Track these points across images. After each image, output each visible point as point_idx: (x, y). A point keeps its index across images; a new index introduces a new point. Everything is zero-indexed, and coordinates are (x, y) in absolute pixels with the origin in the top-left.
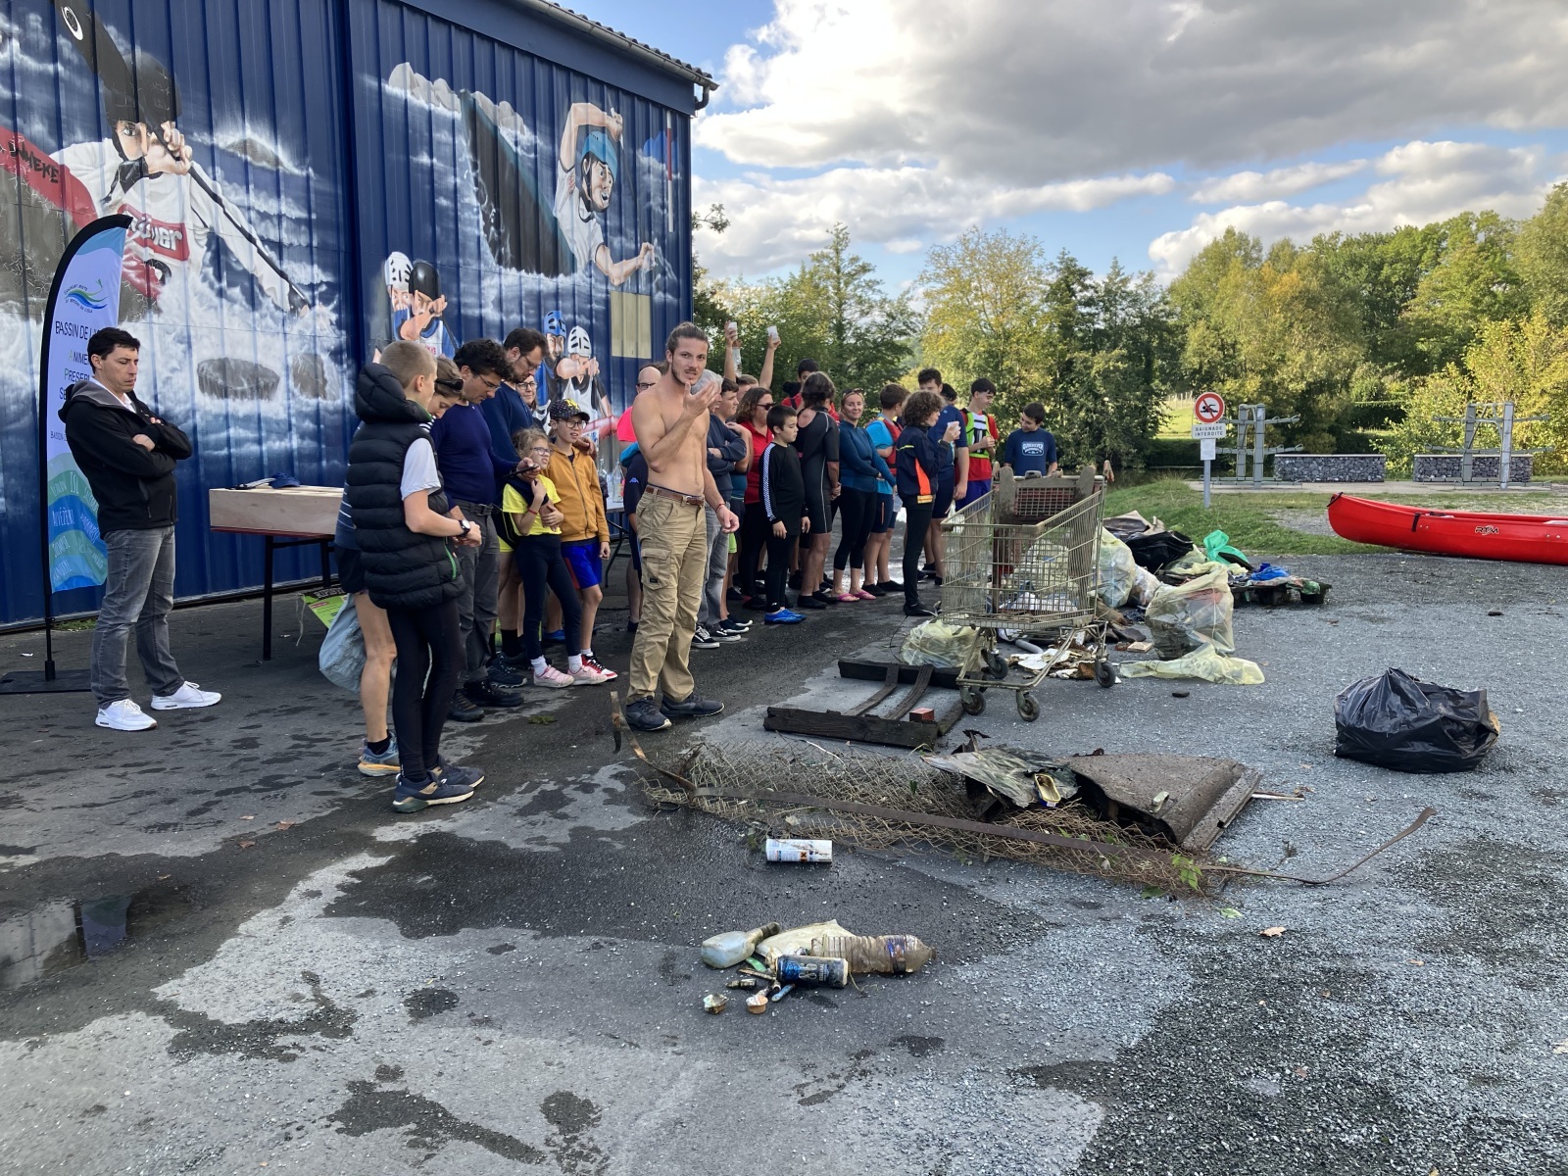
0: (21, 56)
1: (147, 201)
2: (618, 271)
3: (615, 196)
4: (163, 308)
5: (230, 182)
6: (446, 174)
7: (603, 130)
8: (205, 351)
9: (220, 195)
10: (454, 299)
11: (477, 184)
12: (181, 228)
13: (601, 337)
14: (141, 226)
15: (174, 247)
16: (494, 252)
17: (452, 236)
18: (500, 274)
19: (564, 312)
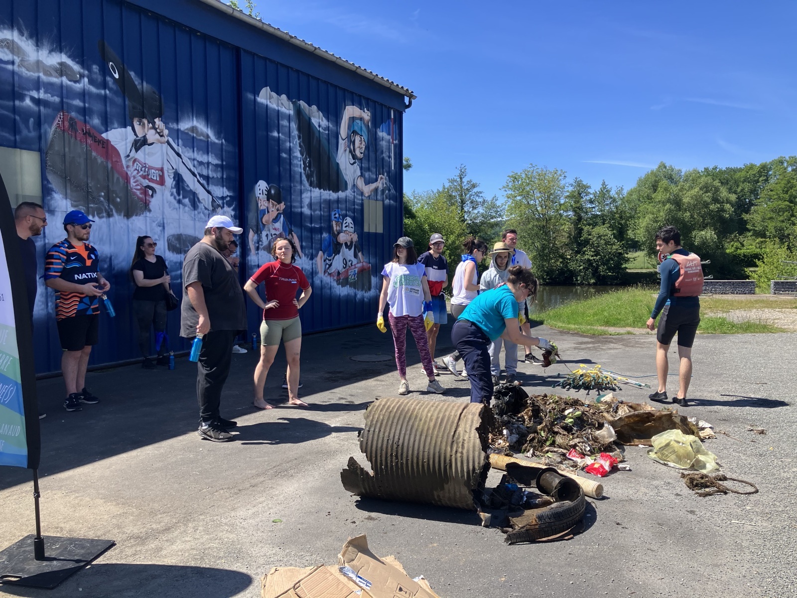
0: (89, 86)
1: (147, 156)
2: (367, 189)
3: (366, 152)
4: (152, 209)
5: (185, 147)
6: (285, 141)
7: (361, 119)
8: (171, 231)
9: (180, 153)
10: (289, 204)
11: (300, 146)
12: (162, 170)
13: (359, 222)
14: (143, 169)
15: (158, 179)
16: (308, 180)
17: (288, 172)
18: (311, 191)
19: (342, 210)
